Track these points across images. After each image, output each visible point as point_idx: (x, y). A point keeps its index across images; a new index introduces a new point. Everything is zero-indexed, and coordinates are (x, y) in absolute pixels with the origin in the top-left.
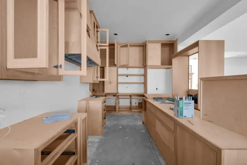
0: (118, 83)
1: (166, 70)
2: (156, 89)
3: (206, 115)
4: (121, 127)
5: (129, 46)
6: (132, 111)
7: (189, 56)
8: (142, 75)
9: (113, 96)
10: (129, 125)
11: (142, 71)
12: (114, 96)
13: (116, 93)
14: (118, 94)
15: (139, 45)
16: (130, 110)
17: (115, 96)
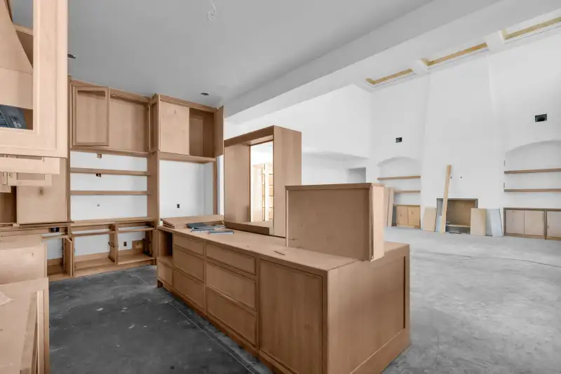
0: (69, 193)
1: (197, 165)
2: (176, 206)
3: (294, 240)
4: (101, 309)
5: (108, 94)
6: (119, 263)
7: (250, 146)
8: (144, 174)
9: (47, 231)
10: (124, 298)
11: (141, 164)
12: (52, 230)
13: (66, 220)
14: (72, 225)
15: (134, 99)
16: (112, 263)
17: (58, 230)
